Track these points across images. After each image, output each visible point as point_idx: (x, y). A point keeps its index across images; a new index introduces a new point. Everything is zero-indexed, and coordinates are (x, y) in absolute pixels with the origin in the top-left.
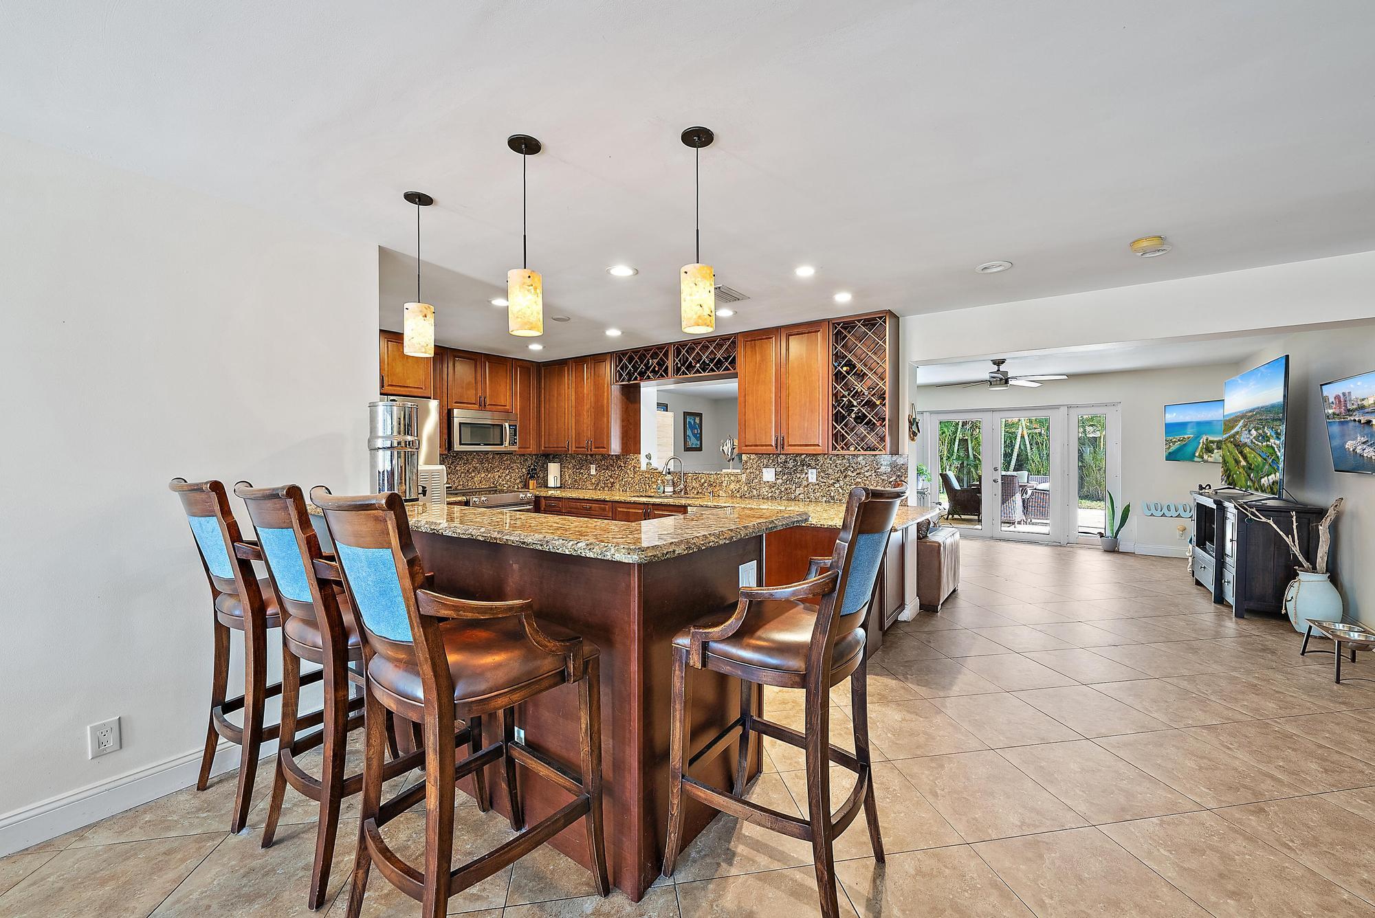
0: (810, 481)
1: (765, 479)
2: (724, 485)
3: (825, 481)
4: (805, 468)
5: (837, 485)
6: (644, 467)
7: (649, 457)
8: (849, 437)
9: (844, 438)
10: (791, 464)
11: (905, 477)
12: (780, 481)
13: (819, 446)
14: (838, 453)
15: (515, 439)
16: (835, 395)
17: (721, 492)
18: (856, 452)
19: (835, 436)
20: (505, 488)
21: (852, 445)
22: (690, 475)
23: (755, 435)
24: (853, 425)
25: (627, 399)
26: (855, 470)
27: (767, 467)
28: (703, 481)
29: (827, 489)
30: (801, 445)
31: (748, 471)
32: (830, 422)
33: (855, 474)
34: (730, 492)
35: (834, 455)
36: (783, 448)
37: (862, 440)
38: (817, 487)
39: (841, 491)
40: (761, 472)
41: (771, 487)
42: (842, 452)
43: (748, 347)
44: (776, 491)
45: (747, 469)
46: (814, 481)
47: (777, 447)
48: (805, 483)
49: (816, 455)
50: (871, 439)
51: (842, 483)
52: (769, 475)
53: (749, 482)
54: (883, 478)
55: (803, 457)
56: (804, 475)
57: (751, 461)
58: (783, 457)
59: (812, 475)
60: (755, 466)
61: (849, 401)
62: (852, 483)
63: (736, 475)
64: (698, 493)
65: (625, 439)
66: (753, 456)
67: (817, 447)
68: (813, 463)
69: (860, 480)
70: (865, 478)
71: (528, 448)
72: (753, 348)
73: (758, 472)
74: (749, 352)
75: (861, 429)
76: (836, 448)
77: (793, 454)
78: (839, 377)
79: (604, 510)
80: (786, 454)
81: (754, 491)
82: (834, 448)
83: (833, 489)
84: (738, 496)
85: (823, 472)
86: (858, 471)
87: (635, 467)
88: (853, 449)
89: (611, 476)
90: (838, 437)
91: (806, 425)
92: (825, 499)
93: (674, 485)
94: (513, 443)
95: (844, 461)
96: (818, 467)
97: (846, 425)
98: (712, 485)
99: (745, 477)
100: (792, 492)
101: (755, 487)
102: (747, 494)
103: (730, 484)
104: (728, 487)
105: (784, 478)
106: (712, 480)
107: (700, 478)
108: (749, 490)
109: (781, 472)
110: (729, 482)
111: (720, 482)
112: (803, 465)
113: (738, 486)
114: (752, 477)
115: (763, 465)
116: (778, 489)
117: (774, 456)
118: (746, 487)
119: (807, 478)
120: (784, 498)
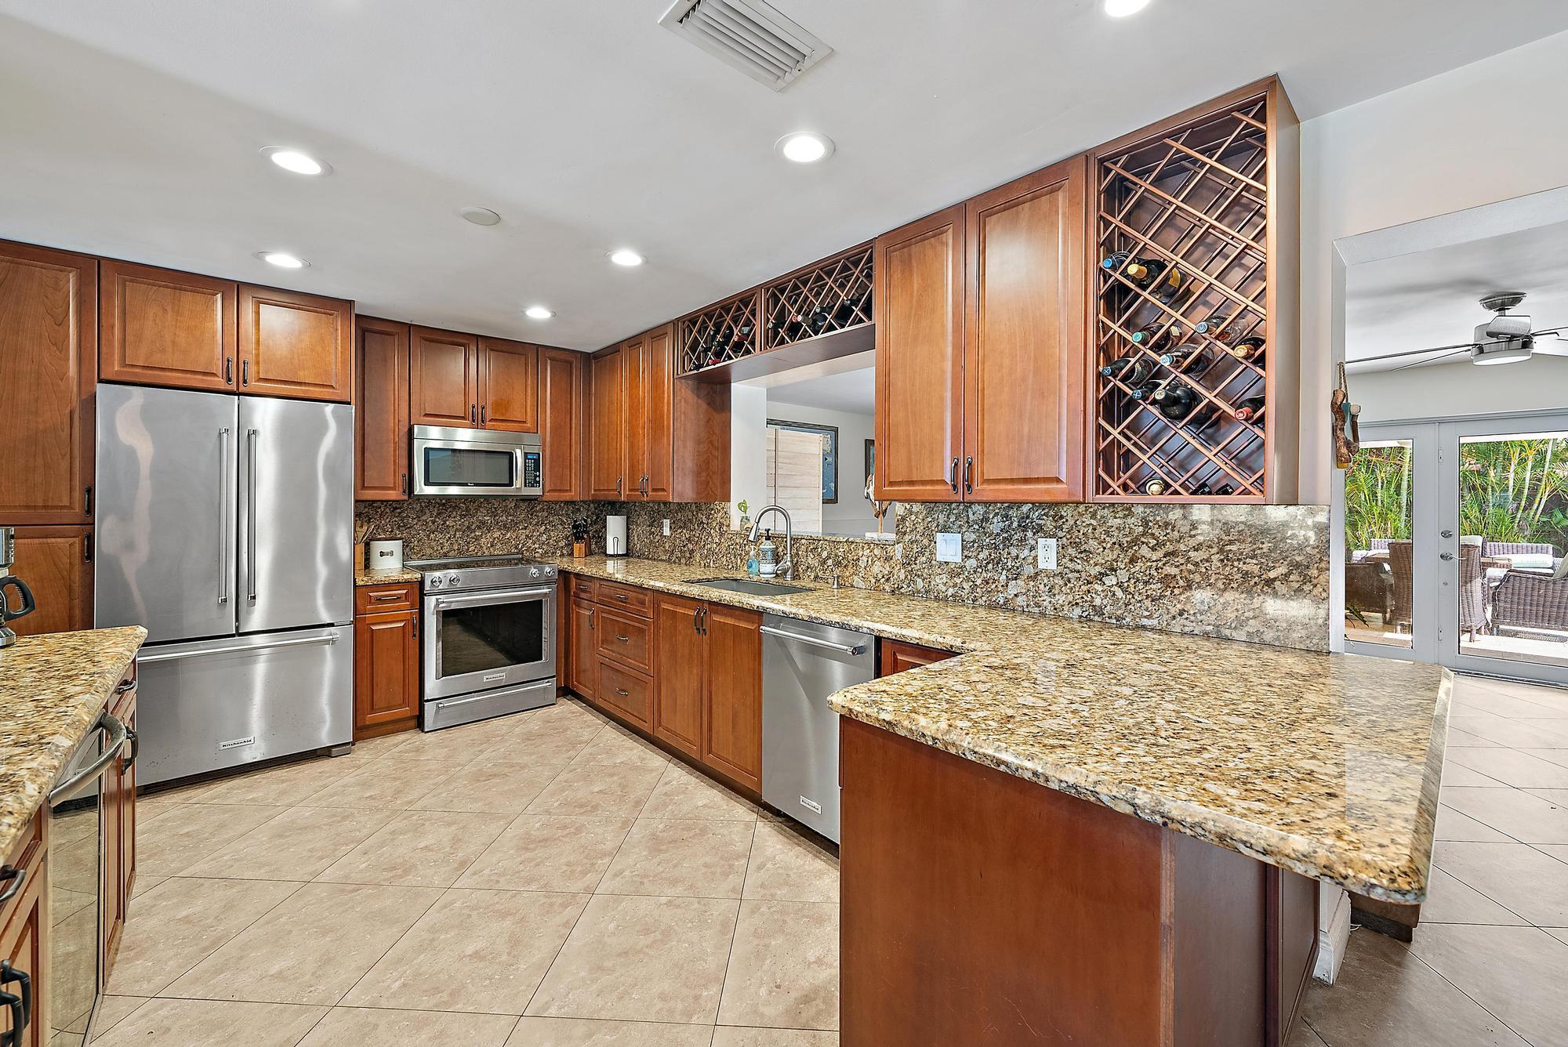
0: (1041, 566)
1: (940, 557)
2: (862, 564)
3: (1079, 567)
4: (1030, 534)
5: (1111, 580)
6: (735, 525)
7: (743, 506)
8: (1145, 458)
9: (1127, 458)
10: (996, 525)
11: (1320, 570)
12: (972, 563)
13: (1058, 480)
14: (1114, 499)
15: (536, 476)
16: (1104, 350)
17: (856, 578)
18: (1166, 498)
19: (1105, 457)
20: (537, 555)
21: (1151, 478)
22: (803, 541)
23: (909, 459)
24: (1160, 424)
25: (709, 404)
26: (1160, 544)
27: (945, 529)
28: (825, 554)
29: (1084, 588)
30: (1012, 481)
31: (907, 538)
32: (1091, 417)
33: (1160, 554)
34: (873, 581)
35: (1103, 506)
36: (969, 487)
37: (1183, 467)
38: (1059, 581)
39: (1119, 593)
40: (933, 541)
41: (953, 574)
42: (1123, 497)
43: (895, 262)
44: (965, 585)
45: (905, 533)
46: (1052, 565)
47: (955, 487)
48: (1029, 570)
49: (1057, 504)
50: (1212, 461)
51: (1123, 576)
52: (948, 548)
53: (908, 562)
54: (1245, 568)
55: (1025, 508)
56: (1026, 552)
57: (913, 517)
58: (980, 510)
59: (1047, 552)
60: (920, 528)
61: (1149, 364)
62: (1151, 576)
63: (883, 545)
64: (816, 577)
65: (704, 474)
66: (916, 508)
67: (1054, 486)
68: (1049, 524)
69: (1174, 571)
70: (1191, 566)
71: (567, 491)
72: (907, 263)
73: (926, 542)
74: (897, 276)
75: (1183, 436)
76: (1107, 486)
77: (1002, 503)
78: (1116, 298)
79: (642, 603)
80: (985, 503)
81: (919, 580)
82: (1102, 487)
83: (1099, 588)
84: (887, 588)
85: (1074, 546)
86: (1169, 547)
87: (721, 525)
88: (1156, 488)
89: (689, 540)
90: (1114, 460)
91: (1026, 430)
92: (1078, 611)
93: (777, 559)
94: (531, 482)
95: (1131, 520)
96: (1060, 534)
97: (1134, 427)
98: (840, 562)
99: (901, 549)
100: (1000, 588)
101: (920, 573)
102: (905, 587)
103: (872, 564)
104: (868, 569)
105: (981, 556)
106: (840, 554)
107: (820, 550)
108: (909, 577)
109: (974, 542)
110: (870, 559)
111: (855, 558)
112: (1025, 529)
113: (888, 569)
114: (915, 550)
115: (938, 526)
116: (968, 579)
117: (961, 507)
118: (903, 571)
119: (1035, 558)
120: (981, 601)
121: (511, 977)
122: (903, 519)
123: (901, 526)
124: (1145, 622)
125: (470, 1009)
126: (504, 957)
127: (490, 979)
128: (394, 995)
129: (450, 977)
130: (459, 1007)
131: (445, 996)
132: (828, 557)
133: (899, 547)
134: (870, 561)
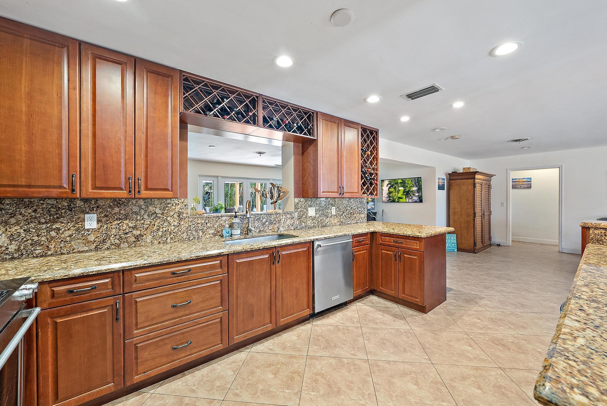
0: (332, 214)
1: (309, 215)
2: (282, 222)
3: (339, 213)
5: (343, 215)
8: (365, 189)
10: (323, 204)
12: (318, 215)
27: (310, 206)
28: (264, 220)
29: (340, 218)
30: (350, 193)
31: (299, 210)
36: (343, 194)
38: (335, 217)
39: (345, 218)
40: (307, 210)
41: (313, 219)
43: (324, 124)
44: (316, 222)
45: (298, 208)
46: (335, 213)
48: (330, 215)
49: (335, 198)
51: (345, 214)
52: (311, 212)
53: (300, 218)
55: (329, 199)
56: (329, 211)
57: (301, 203)
58: (318, 200)
59: (333, 210)
60: (303, 206)
63: (290, 213)
64: (260, 231)
66: (302, 200)
67: (357, 194)
68: (333, 203)
69: (352, 211)
73: (305, 211)
77: (324, 198)
80: (321, 198)
81: (303, 223)
83: (342, 217)
84: (292, 228)
85: (338, 208)
86: (351, 207)
87: (180, 213)
89: (135, 228)
92: (338, 223)
95: (346, 202)
96: (335, 205)
98: (272, 223)
99: (297, 214)
100: (324, 221)
101: (303, 221)
102: (299, 226)
103: (287, 221)
104: (285, 223)
105: (320, 213)
106: (272, 219)
107: (262, 219)
108: (300, 223)
109: (318, 209)
110: (285, 219)
111: (279, 220)
112: (329, 205)
113: (293, 222)
114: (302, 214)
115: (308, 205)
116: (317, 220)
117: (315, 199)
118: (298, 221)
119: (331, 212)
120: (320, 226)
121: (420, 370)
122: (298, 204)
123: (297, 206)
124: (348, 223)
125: (438, 376)
126: (413, 375)
127: (424, 376)
128: (449, 402)
129: (430, 388)
130: (440, 380)
131: (439, 385)
132: (266, 221)
133: (296, 214)
134: (285, 220)
